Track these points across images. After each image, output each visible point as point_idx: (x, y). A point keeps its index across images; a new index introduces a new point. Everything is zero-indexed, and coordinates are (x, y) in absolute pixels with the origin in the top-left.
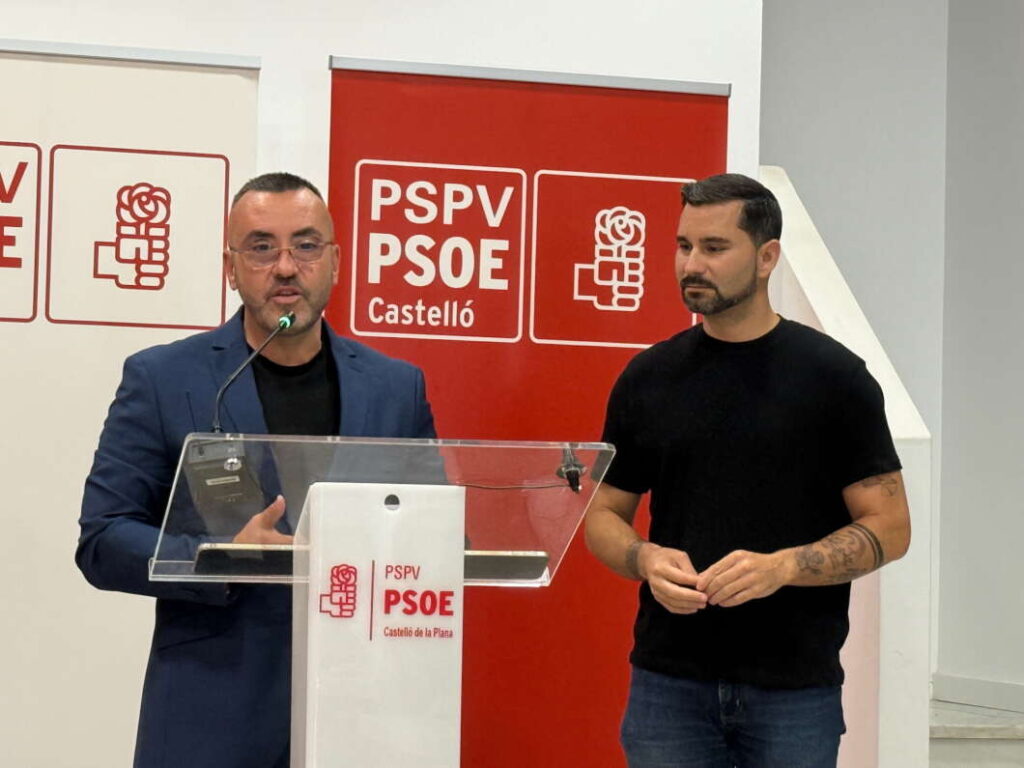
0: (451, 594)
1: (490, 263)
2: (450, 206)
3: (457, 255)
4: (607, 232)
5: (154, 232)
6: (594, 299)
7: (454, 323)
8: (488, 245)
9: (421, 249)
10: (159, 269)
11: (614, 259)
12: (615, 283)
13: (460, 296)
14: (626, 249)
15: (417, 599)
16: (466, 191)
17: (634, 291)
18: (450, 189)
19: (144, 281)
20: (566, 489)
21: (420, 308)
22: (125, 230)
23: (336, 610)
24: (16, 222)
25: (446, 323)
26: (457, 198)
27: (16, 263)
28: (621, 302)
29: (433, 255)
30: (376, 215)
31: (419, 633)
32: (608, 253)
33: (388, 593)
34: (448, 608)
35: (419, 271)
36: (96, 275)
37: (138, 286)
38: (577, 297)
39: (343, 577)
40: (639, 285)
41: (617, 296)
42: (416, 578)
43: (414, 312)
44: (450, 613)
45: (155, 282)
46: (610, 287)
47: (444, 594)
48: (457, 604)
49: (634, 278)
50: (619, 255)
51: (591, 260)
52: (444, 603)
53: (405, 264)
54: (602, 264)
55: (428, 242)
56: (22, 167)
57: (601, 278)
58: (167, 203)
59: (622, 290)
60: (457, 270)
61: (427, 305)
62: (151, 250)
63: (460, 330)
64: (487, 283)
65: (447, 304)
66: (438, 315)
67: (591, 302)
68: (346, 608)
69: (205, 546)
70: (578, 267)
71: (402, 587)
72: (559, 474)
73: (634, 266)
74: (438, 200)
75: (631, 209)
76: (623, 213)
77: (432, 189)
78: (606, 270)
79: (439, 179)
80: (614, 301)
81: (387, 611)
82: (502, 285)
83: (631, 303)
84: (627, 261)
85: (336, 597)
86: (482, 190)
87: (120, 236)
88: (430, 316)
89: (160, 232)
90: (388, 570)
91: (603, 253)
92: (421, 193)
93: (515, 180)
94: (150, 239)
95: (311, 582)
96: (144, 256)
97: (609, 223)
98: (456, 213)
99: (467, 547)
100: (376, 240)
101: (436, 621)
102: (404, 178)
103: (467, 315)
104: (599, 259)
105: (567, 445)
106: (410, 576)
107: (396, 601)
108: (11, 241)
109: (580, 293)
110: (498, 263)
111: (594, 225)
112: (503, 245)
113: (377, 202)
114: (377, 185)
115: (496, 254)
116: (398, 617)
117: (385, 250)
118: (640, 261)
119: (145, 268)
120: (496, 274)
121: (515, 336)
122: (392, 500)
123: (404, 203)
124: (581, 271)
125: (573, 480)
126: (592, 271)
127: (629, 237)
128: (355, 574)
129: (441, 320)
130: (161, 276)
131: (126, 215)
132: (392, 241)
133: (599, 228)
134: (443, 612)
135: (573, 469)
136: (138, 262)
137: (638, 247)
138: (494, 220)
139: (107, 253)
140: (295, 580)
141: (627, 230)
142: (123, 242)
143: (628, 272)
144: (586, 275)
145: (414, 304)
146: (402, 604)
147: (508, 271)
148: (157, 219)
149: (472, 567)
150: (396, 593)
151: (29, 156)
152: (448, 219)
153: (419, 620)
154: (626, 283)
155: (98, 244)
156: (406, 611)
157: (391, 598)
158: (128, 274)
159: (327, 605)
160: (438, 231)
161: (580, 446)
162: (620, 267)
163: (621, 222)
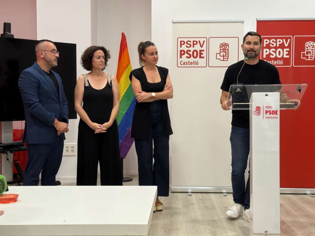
0: (277, 111)
1: (285, 53)
2: (278, 43)
3: (280, 52)
4: (308, 46)
5: (226, 51)
6: (305, 58)
7: (279, 64)
8: (285, 50)
9: (273, 51)
10: (227, 57)
11: (309, 51)
12: (309, 55)
13: (280, 59)
14: (311, 49)
15: (271, 112)
16: (281, 41)
17: (313, 56)
18: (278, 40)
19: (225, 59)
20: (298, 92)
21: (273, 61)
22: (221, 51)
23: (257, 114)
24: (203, 51)
25: (278, 64)
26: (279, 42)
27: (203, 57)
28: (310, 58)
29: (275, 52)
30: (265, 46)
31: (272, 118)
32: (308, 50)
33: (266, 111)
34: (277, 113)
35: (273, 55)
36: (217, 59)
37: (224, 60)
38: (302, 58)
39: (258, 108)
40: (314, 55)
41: (309, 57)
42: (271, 108)
43: (272, 62)
44: (277, 114)
45: (227, 59)
46: (308, 56)
47: (276, 111)
48: (279, 113)
49: (313, 54)
50: (310, 50)
51: (305, 51)
52: (276, 112)
53: (270, 54)
54: (306, 52)
55: (274, 50)
56: (204, 41)
57: (306, 54)
58: (228, 46)
59: (310, 56)
60: (279, 54)
61: (274, 61)
62: (226, 54)
63: (280, 65)
64: (285, 56)
65: (278, 61)
66: (276, 63)
67: (305, 59)
68: (259, 114)
69: (234, 104)
70: (302, 53)
71: (268, 110)
72: (297, 90)
73: (313, 52)
74: (276, 42)
75: (312, 41)
76: (310, 42)
77: (275, 40)
78: (307, 53)
79: (276, 39)
80: (309, 58)
81: (266, 114)
82: (288, 57)
83: (312, 58)
84: (311, 51)
85: (257, 112)
86: (284, 40)
87: (220, 52)
88: (275, 63)
89: (227, 51)
90: (266, 107)
91: (307, 50)
92: (273, 41)
93: (290, 38)
94: (225, 52)
95: (253, 109)
96: (225, 55)
97: (308, 44)
98: (279, 44)
99: (280, 103)
100: (265, 50)
101: (275, 115)
102: (270, 39)
103: (281, 62)
104: (306, 51)
105: (298, 85)
106: (270, 108)
107: (268, 112)
108: (202, 54)
109: (303, 57)
110: (287, 53)
111: (305, 45)
112: (288, 49)
113: (265, 43)
114: (265, 40)
115: (287, 51)
116: (268, 115)
117: (266, 52)
118: (314, 51)
119: (225, 57)
120: (287, 55)
121: (290, 65)
122: (267, 95)
123: (270, 43)
124: (303, 53)
125: (300, 91)
126: (305, 53)
127: (312, 47)
128: (260, 108)
129: (277, 63)
130: (227, 58)
131: (221, 48)
132: (268, 50)
133: (306, 45)
134: (276, 114)
135: (300, 89)
136: (223, 56)
137: (314, 48)
138: (286, 45)
139: (218, 55)
140: (250, 109)
141: (311, 45)
142: (221, 53)
143: (311, 53)
144: (304, 54)
145: (272, 61)
146: (269, 113)
147: (289, 54)
148: (227, 49)
149: (281, 106)
150: (267, 111)
151: (205, 39)
152: (278, 46)
153: (272, 116)
154: (311, 55)
155: (217, 54)
156: (269, 114)
157: (267, 112)
158: (222, 58)
159: (255, 113)
160: (276, 48)
161: (301, 85)
162: (310, 52)
163: (310, 44)
